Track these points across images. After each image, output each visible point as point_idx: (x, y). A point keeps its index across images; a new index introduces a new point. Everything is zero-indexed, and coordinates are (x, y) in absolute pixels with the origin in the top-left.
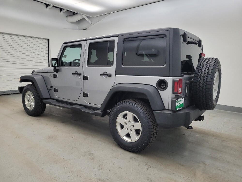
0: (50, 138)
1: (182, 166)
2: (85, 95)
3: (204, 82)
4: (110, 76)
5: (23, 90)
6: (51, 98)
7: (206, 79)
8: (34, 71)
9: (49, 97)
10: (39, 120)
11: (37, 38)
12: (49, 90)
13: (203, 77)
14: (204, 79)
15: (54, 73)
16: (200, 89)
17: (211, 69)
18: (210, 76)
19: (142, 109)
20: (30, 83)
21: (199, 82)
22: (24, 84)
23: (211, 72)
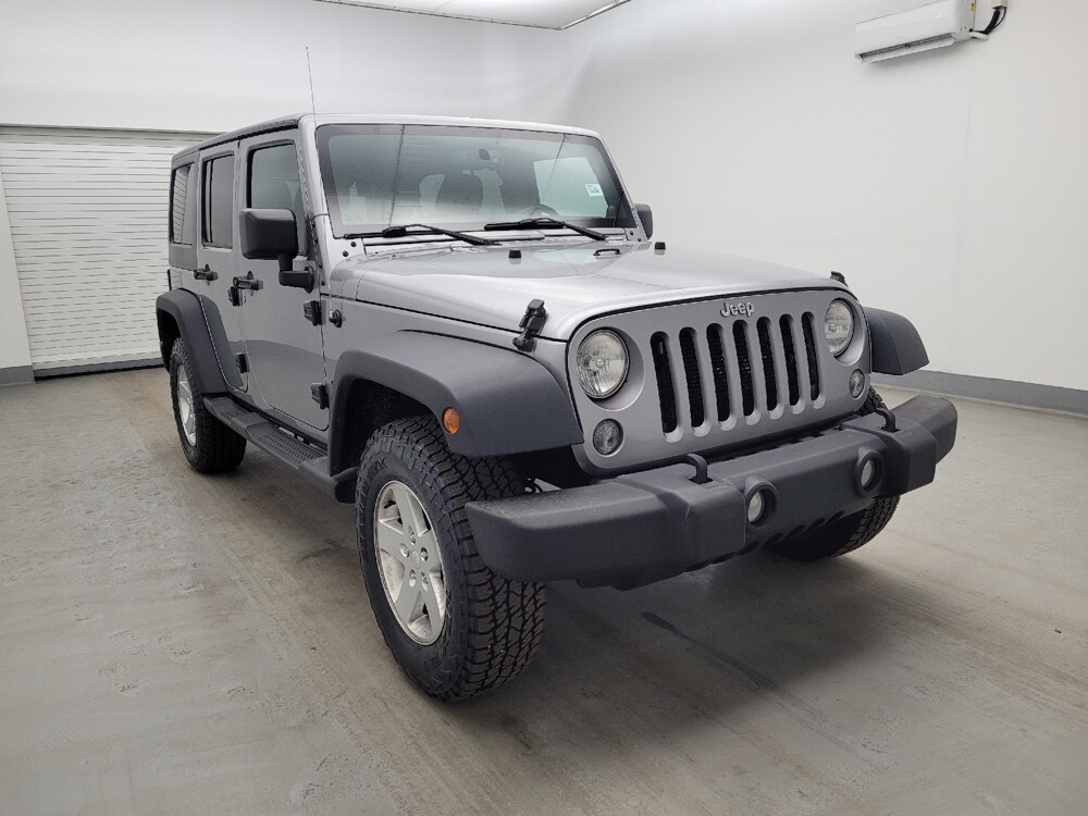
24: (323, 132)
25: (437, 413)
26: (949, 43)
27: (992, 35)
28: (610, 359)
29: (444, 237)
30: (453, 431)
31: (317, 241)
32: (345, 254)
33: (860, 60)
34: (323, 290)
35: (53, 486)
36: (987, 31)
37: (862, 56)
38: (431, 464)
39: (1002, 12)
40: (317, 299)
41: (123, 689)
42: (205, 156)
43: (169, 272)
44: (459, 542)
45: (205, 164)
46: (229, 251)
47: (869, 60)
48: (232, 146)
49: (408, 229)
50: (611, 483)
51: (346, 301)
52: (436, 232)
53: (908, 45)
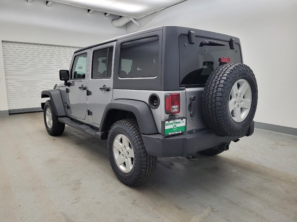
0: (50, 161)
1: (180, 209)
2: (89, 113)
3: (213, 97)
4: (108, 90)
5: (44, 106)
6: (66, 116)
7: (216, 93)
8: (56, 85)
9: (65, 115)
10: (56, 140)
11: (66, 46)
12: (65, 107)
13: (212, 91)
14: (213, 94)
15: (67, 88)
16: (209, 107)
17: (223, 80)
18: (221, 90)
19: (134, 132)
20: (49, 99)
21: (207, 97)
22: (45, 100)
23: (223, 83)
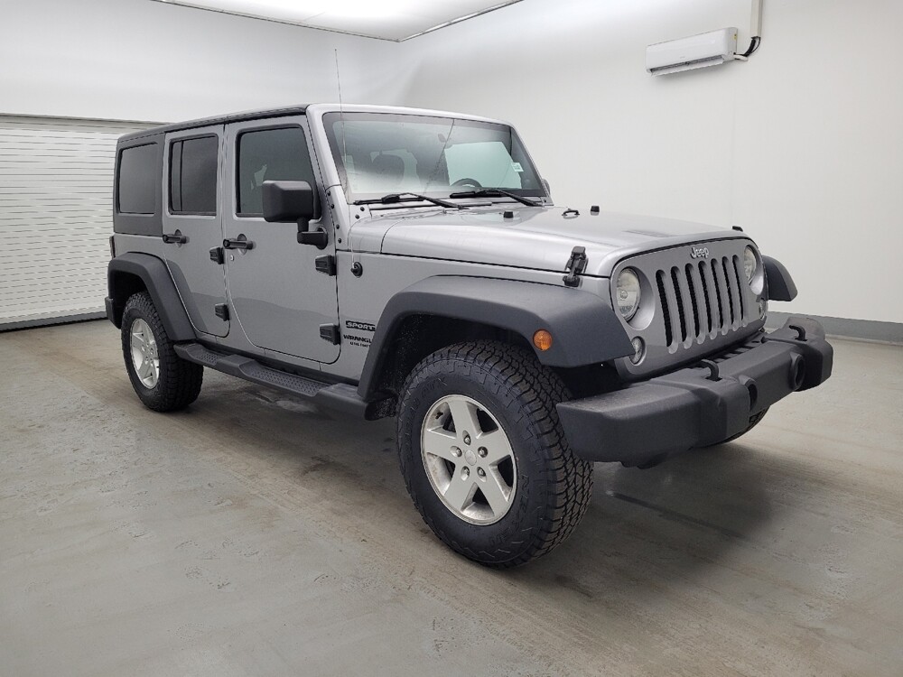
24: (328, 118)
25: (528, 336)
26: (720, 62)
27: (751, 58)
28: (630, 292)
29: (426, 202)
30: (545, 347)
31: (333, 207)
32: (358, 217)
33: (650, 74)
34: (339, 246)
35: (22, 431)
36: (747, 55)
37: (652, 70)
38: (504, 378)
39: (757, 41)
40: (333, 254)
41: (219, 587)
42: (171, 138)
43: (112, 239)
44: (539, 436)
45: (172, 144)
46: (214, 217)
47: (657, 73)
48: (217, 130)
49: (401, 197)
50: (646, 384)
51: (363, 254)
52: (421, 199)
53: (687, 63)
